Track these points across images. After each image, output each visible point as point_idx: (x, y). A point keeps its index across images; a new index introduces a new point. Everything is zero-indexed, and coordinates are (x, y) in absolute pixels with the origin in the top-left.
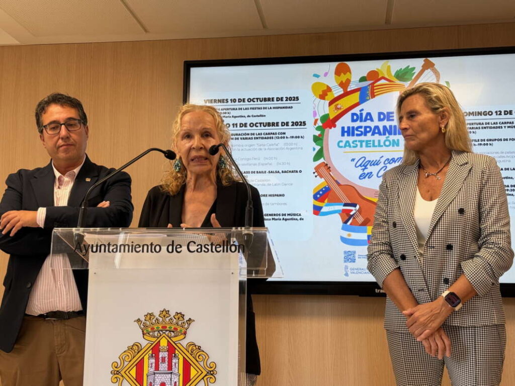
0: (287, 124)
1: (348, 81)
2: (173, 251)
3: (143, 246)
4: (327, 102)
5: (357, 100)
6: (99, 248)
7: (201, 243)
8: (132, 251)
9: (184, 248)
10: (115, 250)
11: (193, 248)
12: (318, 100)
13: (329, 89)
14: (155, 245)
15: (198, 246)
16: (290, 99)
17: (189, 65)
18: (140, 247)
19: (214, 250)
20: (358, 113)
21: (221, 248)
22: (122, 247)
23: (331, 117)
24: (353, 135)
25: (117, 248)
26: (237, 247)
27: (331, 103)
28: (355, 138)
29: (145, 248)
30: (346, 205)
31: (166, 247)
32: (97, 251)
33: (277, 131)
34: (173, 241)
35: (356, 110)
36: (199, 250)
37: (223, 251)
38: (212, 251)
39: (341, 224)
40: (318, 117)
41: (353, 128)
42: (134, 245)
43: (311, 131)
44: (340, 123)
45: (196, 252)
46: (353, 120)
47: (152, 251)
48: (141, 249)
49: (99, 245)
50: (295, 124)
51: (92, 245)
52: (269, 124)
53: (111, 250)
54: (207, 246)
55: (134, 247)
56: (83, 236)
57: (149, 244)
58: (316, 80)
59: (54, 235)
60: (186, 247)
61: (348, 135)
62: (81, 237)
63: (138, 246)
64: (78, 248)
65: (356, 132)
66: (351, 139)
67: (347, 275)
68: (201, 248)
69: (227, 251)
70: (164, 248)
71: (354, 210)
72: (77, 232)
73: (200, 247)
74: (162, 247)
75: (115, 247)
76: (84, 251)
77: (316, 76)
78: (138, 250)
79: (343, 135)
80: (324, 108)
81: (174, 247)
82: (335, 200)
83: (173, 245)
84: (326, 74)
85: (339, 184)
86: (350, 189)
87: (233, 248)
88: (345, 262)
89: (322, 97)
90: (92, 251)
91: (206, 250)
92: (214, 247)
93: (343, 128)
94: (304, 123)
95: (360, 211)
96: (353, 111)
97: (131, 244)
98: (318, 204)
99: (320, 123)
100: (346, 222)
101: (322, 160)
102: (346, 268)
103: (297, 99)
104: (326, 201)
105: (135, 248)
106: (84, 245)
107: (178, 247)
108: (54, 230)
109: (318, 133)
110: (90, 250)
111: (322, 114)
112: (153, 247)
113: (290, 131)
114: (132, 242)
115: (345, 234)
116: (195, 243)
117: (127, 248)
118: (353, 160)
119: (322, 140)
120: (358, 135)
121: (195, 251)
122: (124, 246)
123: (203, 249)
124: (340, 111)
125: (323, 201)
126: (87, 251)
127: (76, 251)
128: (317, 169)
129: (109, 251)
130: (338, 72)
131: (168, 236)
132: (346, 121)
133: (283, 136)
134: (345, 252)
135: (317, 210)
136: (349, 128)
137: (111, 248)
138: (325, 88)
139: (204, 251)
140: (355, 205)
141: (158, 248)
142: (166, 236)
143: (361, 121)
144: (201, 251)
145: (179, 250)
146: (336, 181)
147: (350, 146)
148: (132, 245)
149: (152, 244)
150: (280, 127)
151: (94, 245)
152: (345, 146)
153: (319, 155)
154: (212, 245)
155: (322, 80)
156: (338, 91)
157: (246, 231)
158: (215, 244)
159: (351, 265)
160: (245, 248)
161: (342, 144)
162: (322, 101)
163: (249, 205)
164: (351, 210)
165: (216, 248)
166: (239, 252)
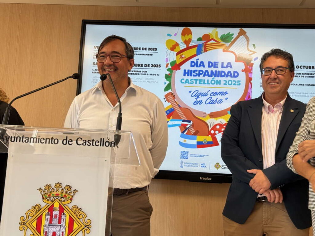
0: (148, 65)
1: (190, 40)
2: (66, 144)
3: (46, 139)
4: (175, 53)
5: (195, 53)
6: (16, 139)
8: (38, 142)
10: (27, 141)
11: (80, 142)
12: (170, 51)
13: (177, 44)
14: (54, 139)
15: (83, 141)
16: (151, 49)
17: (85, 23)
18: (44, 139)
20: (195, 61)
21: (99, 144)
22: (32, 139)
23: (178, 63)
24: (191, 75)
25: (28, 140)
26: (110, 143)
27: (177, 54)
28: (192, 77)
29: (48, 140)
30: (183, 121)
31: (62, 141)
32: (14, 141)
33: (142, 70)
34: (67, 137)
35: (194, 59)
36: (84, 144)
37: (101, 146)
38: (93, 145)
39: (180, 133)
40: (169, 62)
41: (191, 71)
42: (40, 138)
43: (164, 71)
44: (183, 67)
45: (82, 145)
46: (192, 66)
47: (52, 143)
48: (45, 141)
49: (16, 137)
50: (154, 66)
51: (11, 137)
52: (136, 65)
53: (24, 141)
54: (89, 142)
56: (5, 131)
57: (50, 138)
58: (169, 38)
60: (75, 142)
61: (188, 75)
62: (4, 131)
65: (193, 74)
66: (190, 78)
67: (182, 167)
68: (86, 143)
69: (103, 146)
70: (60, 142)
71: (189, 125)
72: (2, 127)
73: (85, 141)
74: (59, 141)
75: (27, 139)
76: (5, 141)
77: (169, 35)
78: (42, 141)
79: (184, 75)
80: (173, 57)
81: (68, 141)
82: (177, 117)
83: (66, 140)
84: (175, 35)
85: (180, 107)
86: (187, 111)
87: (107, 144)
88: (181, 158)
89: (173, 49)
90: (11, 141)
91: (89, 144)
93: (185, 71)
94: (160, 66)
95: (193, 125)
96: (192, 60)
99: (170, 67)
100: (183, 132)
101: (170, 91)
102: (182, 162)
103: (156, 49)
104: (171, 118)
105: (41, 140)
106: (6, 137)
107: (70, 141)
109: (168, 73)
110: (10, 140)
111: (172, 60)
113: (150, 71)
114: (39, 136)
115: (182, 140)
116: (81, 139)
117: (35, 139)
118: (190, 92)
119: (171, 77)
120: (194, 76)
121: (81, 144)
123: (87, 143)
124: (183, 59)
125: (169, 118)
126: (7, 141)
128: (166, 96)
129: (23, 142)
130: (183, 34)
131: (64, 133)
132: (187, 66)
133: (145, 73)
134: (182, 152)
136: (188, 70)
137: (24, 139)
138: (175, 44)
139: (88, 145)
140: (189, 122)
141: (56, 141)
142: (62, 133)
143: (197, 66)
144: (85, 145)
145: (70, 143)
146: (179, 105)
147: (188, 83)
148: (39, 139)
149: (52, 138)
150: (144, 67)
151: (12, 137)
152: (186, 82)
153: (168, 87)
154: (93, 141)
155: (173, 38)
156: (183, 46)
157: (116, 133)
158: (95, 140)
159: (185, 161)
160: (115, 144)
161: (183, 81)
162: (172, 52)
163: (120, 116)
164: (187, 125)
165: (95, 143)
166: (111, 146)
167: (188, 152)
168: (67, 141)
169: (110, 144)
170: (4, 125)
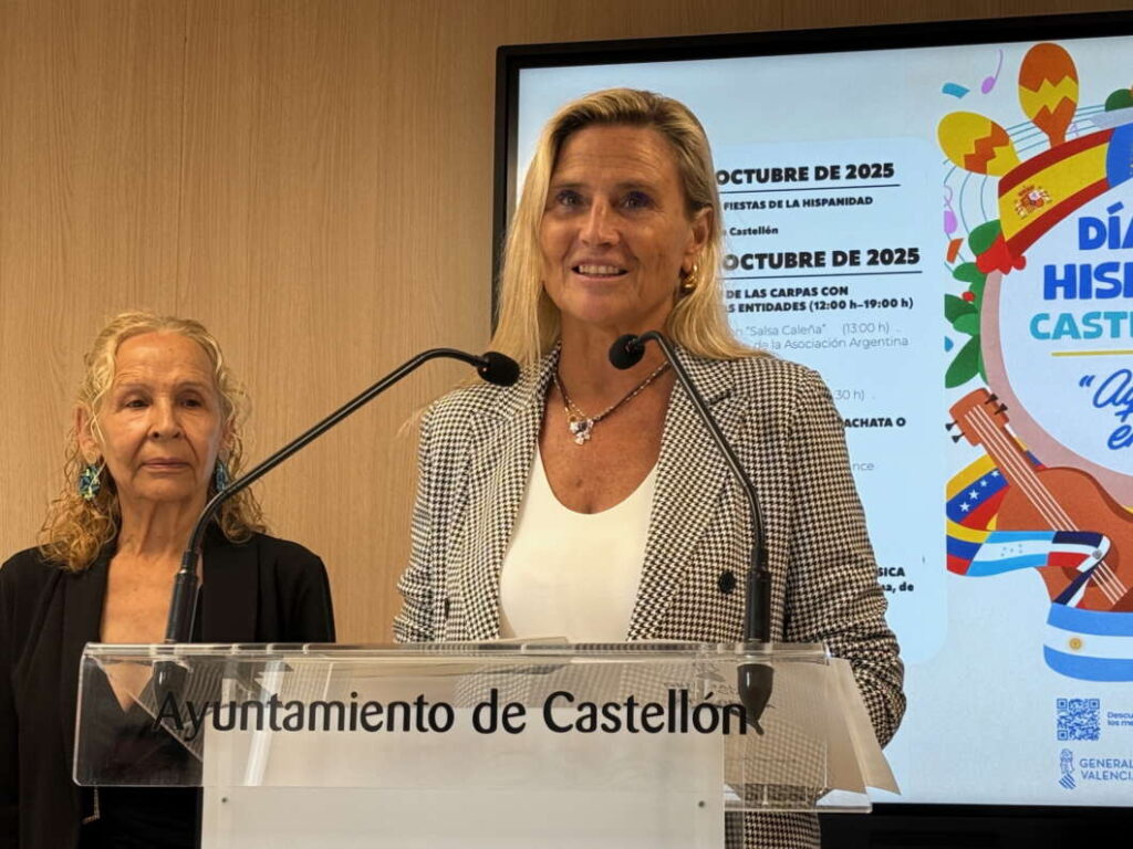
0: (854, 258)
1: (1068, 108)
2: (493, 728)
3: (391, 707)
4: (994, 181)
5: (1102, 174)
6: (238, 712)
7: (592, 701)
8: (353, 727)
9: (534, 716)
10: (293, 722)
11: (564, 714)
12: (962, 172)
13: (999, 136)
14: (432, 704)
15: (580, 708)
16: (864, 171)
17: (513, 61)
18: (379, 711)
19: (637, 723)
20: (1105, 218)
21: (665, 718)
22: (320, 711)
23: (1009, 233)
24: (1086, 294)
25: (300, 715)
26: (721, 712)
27: (1005, 186)
28: (1094, 304)
29: (399, 712)
30: (1061, 538)
31: (471, 712)
32: (231, 725)
33: (819, 283)
34: (494, 693)
35: (1097, 208)
36: (587, 724)
37: (672, 729)
38: (631, 728)
39: (1045, 602)
40: (962, 233)
41: (1086, 268)
42: (361, 703)
43: (937, 280)
44: (1039, 254)
45: (574, 729)
46: (1086, 244)
47: (420, 727)
48: (383, 717)
50: (881, 257)
51: (217, 704)
52: (790, 260)
53: (279, 723)
54: (612, 710)
55: (359, 710)
57: (411, 700)
58: (956, 105)
59: (86, 671)
60: (540, 711)
61: (1069, 295)
62: (176, 675)
63: (372, 709)
64: (168, 716)
65: (1096, 284)
66: (1078, 307)
67: (1068, 782)
68: (593, 716)
69: (684, 729)
70: (463, 716)
71: (1090, 556)
72: (164, 658)
73: (587, 711)
74: (457, 712)
75: (294, 709)
76: (188, 724)
77: (956, 91)
78: (372, 721)
79: (1050, 294)
80: (982, 202)
81: (500, 714)
82: (1025, 521)
83: (494, 705)
84: (988, 86)
85: (1036, 465)
86: (1076, 482)
87: (706, 718)
88: (1062, 736)
89: (977, 163)
90: (217, 725)
91: (611, 724)
92: (637, 712)
93: (1050, 271)
94: (914, 255)
95: (1112, 558)
96: (1087, 210)
97: (347, 701)
98: (965, 534)
99: (967, 255)
100: (1062, 599)
101: (976, 383)
102: (1066, 758)
103: (889, 168)
104: (992, 524)
105: (364, 715)
106: (190, 705)
107: (513, 710)
108: (86, 651)
109: (960, 288)
110: (209, 719)
111: (975, 222)
112: (426, 711)
113: (864, 283)
114: (354, 695)
115: (1061, 640)
116: (570, 698)
117: (334, 711)
118: (1087, 381)
119: (976, 311)
120: (1102, 294)
121: (570, 727)
122: (327, 707)
123: (601, 719)
124: (1039, 212)
125: (980, 525)
126: (198, 725)
127: (162, 723)
128: (959, 411)
129: (274, 726)
130: (1030, 77)
132: (1059, 247)
133: (837, 299)
134: (1062, 704)
135: (960, 557)
136: (1070, 269)
137: (282, 714)
138: (987, 133)
139: (605, 727)
140: (1093, 539)
143: (1114, 245)
144: (593, 727)
145: (515, 722)
146: (1028, 457)
147: (1075, 333)
148: (354, 706)
149: (420, 703)
150: (829, 268)
152: (1058, 333)
153: (966, 364)
154: (631, 704)
155: (973, 104)
156: (1030, 143)
157: (749, 657)
158: (642, 701)
159: (1081, 748)
160: (747, 716)
161: (1045, 327)
162: (977, 177)
163: (759, 565)
164: (1082, 557)
165: (644, 716)
166: (726, 730)
167: (1095, 703)
168: (497, 715)
169: (723, 716)
170: (177, 646)
